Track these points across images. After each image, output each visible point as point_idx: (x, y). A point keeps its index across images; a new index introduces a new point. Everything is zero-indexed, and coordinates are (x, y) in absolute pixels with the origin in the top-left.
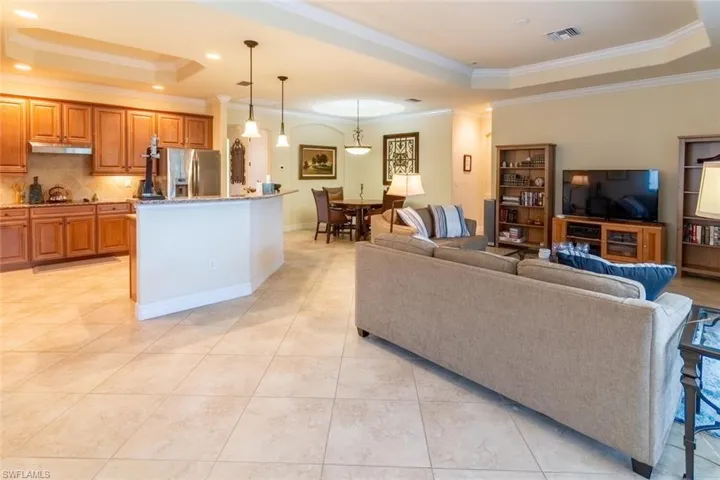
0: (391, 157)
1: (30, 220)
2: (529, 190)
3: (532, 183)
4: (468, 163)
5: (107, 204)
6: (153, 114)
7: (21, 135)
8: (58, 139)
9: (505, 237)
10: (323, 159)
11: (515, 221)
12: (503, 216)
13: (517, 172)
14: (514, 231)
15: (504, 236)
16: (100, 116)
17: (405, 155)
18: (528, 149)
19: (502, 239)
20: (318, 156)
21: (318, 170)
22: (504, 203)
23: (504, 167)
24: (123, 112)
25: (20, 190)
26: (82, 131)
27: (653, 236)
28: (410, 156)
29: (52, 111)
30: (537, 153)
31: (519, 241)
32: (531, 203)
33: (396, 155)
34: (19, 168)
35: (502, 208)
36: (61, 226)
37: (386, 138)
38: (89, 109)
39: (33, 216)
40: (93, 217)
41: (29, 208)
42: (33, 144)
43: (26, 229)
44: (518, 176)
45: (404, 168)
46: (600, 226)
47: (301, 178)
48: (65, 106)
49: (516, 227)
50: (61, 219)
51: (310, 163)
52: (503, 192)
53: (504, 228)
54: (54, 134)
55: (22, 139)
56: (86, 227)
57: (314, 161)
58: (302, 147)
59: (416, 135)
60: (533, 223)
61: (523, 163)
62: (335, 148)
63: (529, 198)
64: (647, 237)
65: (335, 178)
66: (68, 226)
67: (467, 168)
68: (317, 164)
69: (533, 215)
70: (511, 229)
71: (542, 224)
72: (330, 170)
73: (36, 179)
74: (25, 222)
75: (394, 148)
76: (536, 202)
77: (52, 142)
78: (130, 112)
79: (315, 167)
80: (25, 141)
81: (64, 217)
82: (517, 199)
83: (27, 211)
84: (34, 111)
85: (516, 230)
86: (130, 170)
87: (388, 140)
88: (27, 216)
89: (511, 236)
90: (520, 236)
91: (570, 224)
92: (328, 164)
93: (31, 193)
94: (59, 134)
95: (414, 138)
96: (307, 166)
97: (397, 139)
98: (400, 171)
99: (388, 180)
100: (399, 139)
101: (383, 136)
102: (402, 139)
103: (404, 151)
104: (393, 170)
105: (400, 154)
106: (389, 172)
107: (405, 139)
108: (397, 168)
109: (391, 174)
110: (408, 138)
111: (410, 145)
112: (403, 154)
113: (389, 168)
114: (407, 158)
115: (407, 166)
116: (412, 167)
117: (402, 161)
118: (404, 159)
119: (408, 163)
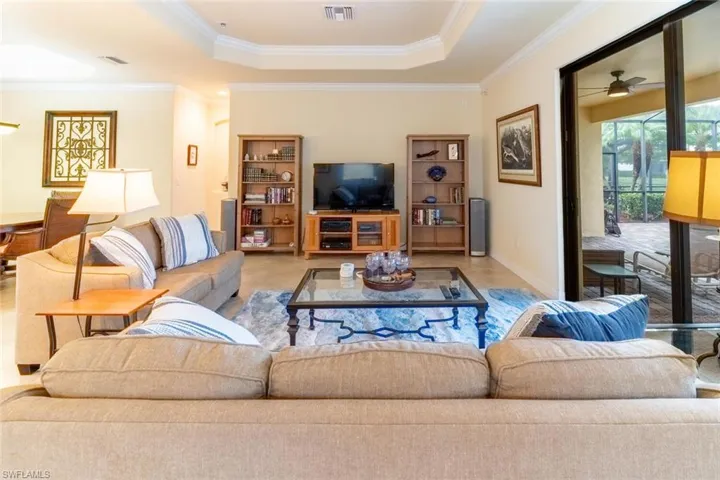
0: (61, 145)
2: (275, 186)
3: (278, 177)
4: (193, 155)
9: (249, 243)
11: (260, 222)
12: (245, 218)
13: (261, 166)
14: (260, 234)
15: (246, 241)
17: (92, 142)
18: (274, 141)
19: (245, 245)
22: (247, 203)
23: (247, 160)
27: (394, 224)
28: (100, 144)
30: (287, 145)
31: (265, 245)
32: (279, 201)
33: (71, 141)
35: (244, 207)
37: (50, 115)
44: (262, 170)
45: (87, 161)
46: (350, 219)
49: (260, 229)
52: (245, 189)
53: (246, 233)
59: (113, 115)
60: (280, 222)
61: (269, 156)
63: (276, 195)
64: (389, 224)
67: (193, 161)
69: (280, 213)
70: (256, 232)
71: (291, 222)
75: (66, 131)
76: (284, 198)
82: (263, 197)
85: (262, 233)
87: (56, 119)
89: (256, 240)
90: (266, 240)
91: (322, 220)
95: (108, 119)
97: (74, 119)
98: (80, 165)
99: (53, 179)
100: (79, 119)
101: (47, 112)
102: (85, 119)
103: (89, 137)
104: (65, 164)
105: (81, 141)
106: (56, 167)
107: (90, 119)
108: (73, 161)
109: (61, 169)
110: (96, 119)
111: (100, 128)
112: (86, 140)
113: (56, 162)
114: (94, 147)
115: (93, 158)
116: (103, 159)
117: (84, 151)
118: (88, 147)
119: (67, 144)
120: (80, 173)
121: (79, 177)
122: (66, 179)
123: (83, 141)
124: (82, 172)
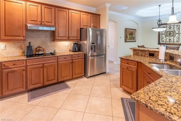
1: (26, 66)
5: (62, 56)
6: (79, 12)
7: (23, 20)
8: (40, 23)
16: (58, 12)
20: (130, 33)
24: (67, 10)
25: (22, 49)
26: (50, 19)
29: (37, 8)
33: (167, 32)
34: (21, 38)
36: (42, 69)
38: (54, 8)
39: (28, 64)
40: (56, 63)
41: (26, 60)
42: (28, 25)
43: (24, 72)
47: (126, 41)
48: (43, 6)
50: (41, 65)
54: (38, 21)
55: (23, 22)
56: (53, 69)
58: (126, 29)
65: (135, 41)
66: (45, 68)
68: (130, 36)
72: (134, 38)
73: (30, 43)
74: (24, 68)
77: (37, 24)
78: (70, 11)
79: (129, 37)
80: (24, 23)
81: (43, 64)
83: (25, 61)
84: (29, 8)
86: (70, 38)
88: (25, 65)
92: (133, 36)
93: (27, 50)
94: (40, 20)
95: (180, 24)
96: (127, 37)
97: (167, 25)
98: (170, 39)
99: (161, 42)
100: (169, 25)
102: (171, 25)
103: (173, 30)
104: (165, 38)
106: (162, 39)
107: (173, 25)
108: (167, 37)
110: (175, 24)
111: (177, 27)
114: (175, 33)
115: (175, 36)
116: (178, 37)
117: (171, 35)
118: (173, 33)
119: (175, 35)
120: (170, 41)
121: (170, 42)
122: (165, 43)
123: (171, 31)
124: (171, 40)
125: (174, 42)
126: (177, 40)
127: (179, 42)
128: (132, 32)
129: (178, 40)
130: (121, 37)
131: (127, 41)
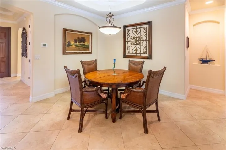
0: (129, 39)
10: (82, 40)
17: (141, 37)
20: (78, 38)
21: (78, 48)
28: (144, 38)
33: (133, 38)
45: (139, 46)
47: (64, 53)
51: (72, 43)
57: (76, 41)
58: (65, 30)
59: (150, 23)
62: (91, 34)
65: (91, 53)
68: (78, 44)
72: (87, 48)
75: (131, 33)
79: (76, 46)
87: (127, 29)
92: (86, 44)
95: (148, 26)
96: (69, 45)
97: (133, 28)
98: (136, 48)
99: (126, 54)
100: (135, 27)
101: (124, 26)
102: (137, 27)
103: (139, 35)
104: (131, 48)
105: (136, 37)
107: (140, 27)
108: (134, 46)
109: (129, 50)
110: (142, 26)
111: (144, 30)
112: (138, 37)
113: (127, 47)
114: (142, 40)
115: (141, 45)
116: (146, 45)
117: (138, 42)
118: (139, 40)
119: (142, 43)
121: (136, 54)
122: (131, 54)
123: (137, 37)
124: (137, 51)
125: (141, 54)
126: (144, 50)
127: (146, 54)
128: (83, 36)
129: (146, 51)
130: (45, 45)
131: (66, 52)
